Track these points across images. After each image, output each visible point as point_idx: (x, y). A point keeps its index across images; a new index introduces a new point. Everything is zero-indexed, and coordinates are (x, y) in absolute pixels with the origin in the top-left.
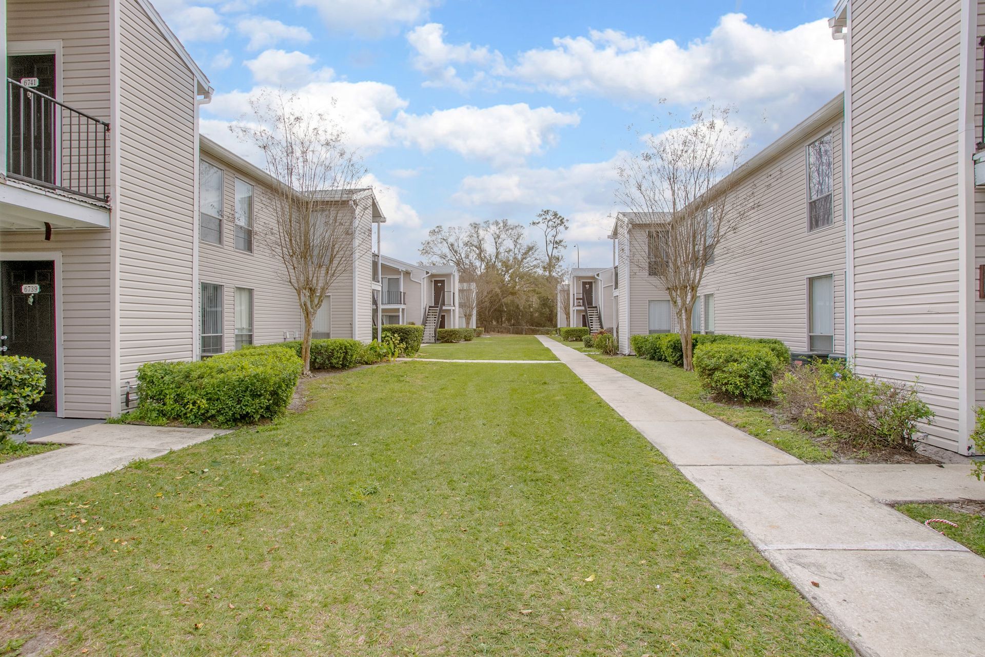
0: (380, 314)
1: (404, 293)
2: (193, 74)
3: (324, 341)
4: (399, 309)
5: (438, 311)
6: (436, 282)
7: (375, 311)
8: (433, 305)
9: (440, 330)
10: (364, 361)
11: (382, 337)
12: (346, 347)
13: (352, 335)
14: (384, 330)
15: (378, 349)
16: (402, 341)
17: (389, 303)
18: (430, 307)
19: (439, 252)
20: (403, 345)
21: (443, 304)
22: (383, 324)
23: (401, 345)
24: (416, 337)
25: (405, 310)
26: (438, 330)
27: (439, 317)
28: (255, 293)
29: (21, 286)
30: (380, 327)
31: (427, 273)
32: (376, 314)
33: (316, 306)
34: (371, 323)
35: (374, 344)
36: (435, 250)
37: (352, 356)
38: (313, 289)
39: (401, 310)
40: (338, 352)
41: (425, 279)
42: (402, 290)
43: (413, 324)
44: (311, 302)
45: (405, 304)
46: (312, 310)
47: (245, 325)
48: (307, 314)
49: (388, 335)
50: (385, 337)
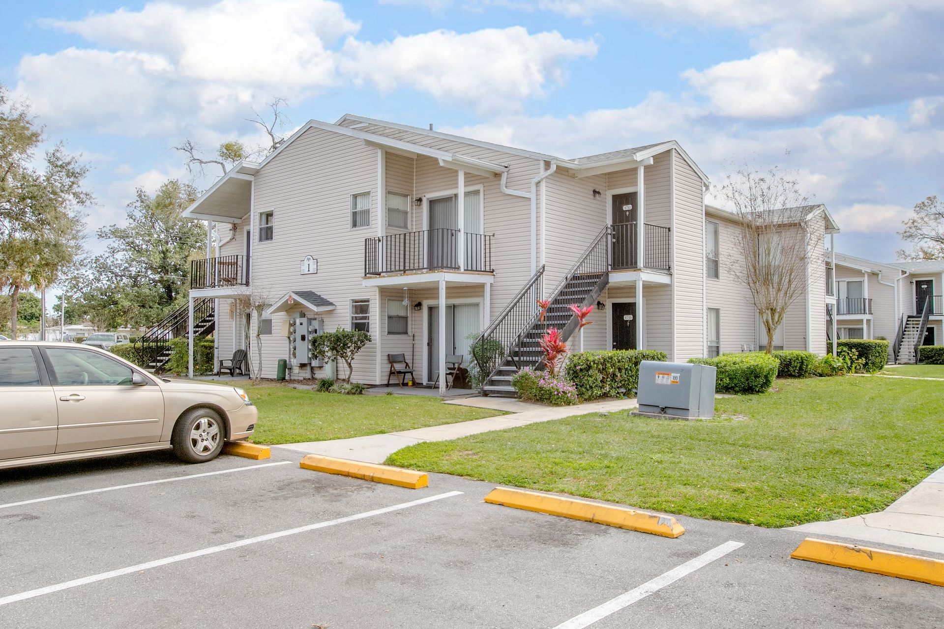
0: (835, 326)
1: (870, 300)
2: (701, 178)
3: (782, 353)
4: (862, 320)
5: (921, 322)
6: (919, 284)
7: (829, 323)
8: (915, 314)
9: (924, 347)
10: (819, 373)
11: (837, 352)
12: (801, 358)
13: (805, 348)
14: (839, 345)
15: (833, 363)
16: (860, 356)
17: (849, 313)
18: (909, 317)
19: (933, 234)
20: (863, 361)
21: (930, 311)
22: (838, 338)
23: (860, 361)
24: (879, 352)
25: (872, 322)
26: (921, 347)
27: (922, 331)
28: (721, 312)
29: (623, 316)
30: (835, 341)
31: (904, 272)
32: (830, 327)
33: (777, 323)
34: (825, 337)
35: (828, 358)
36: (925, 231)
37: (807, 366)
38: (774, 309)
39: (865, 322)
40: (795, 362)
41: (901, 281)
42: (866, 296)
43: (883, 339)
44: (772, 319)
45: (871, 313)
46: (773, 326)
47: (714, 338)
48: (769, 329)
49: (844, 349)
50: (841, 352)
